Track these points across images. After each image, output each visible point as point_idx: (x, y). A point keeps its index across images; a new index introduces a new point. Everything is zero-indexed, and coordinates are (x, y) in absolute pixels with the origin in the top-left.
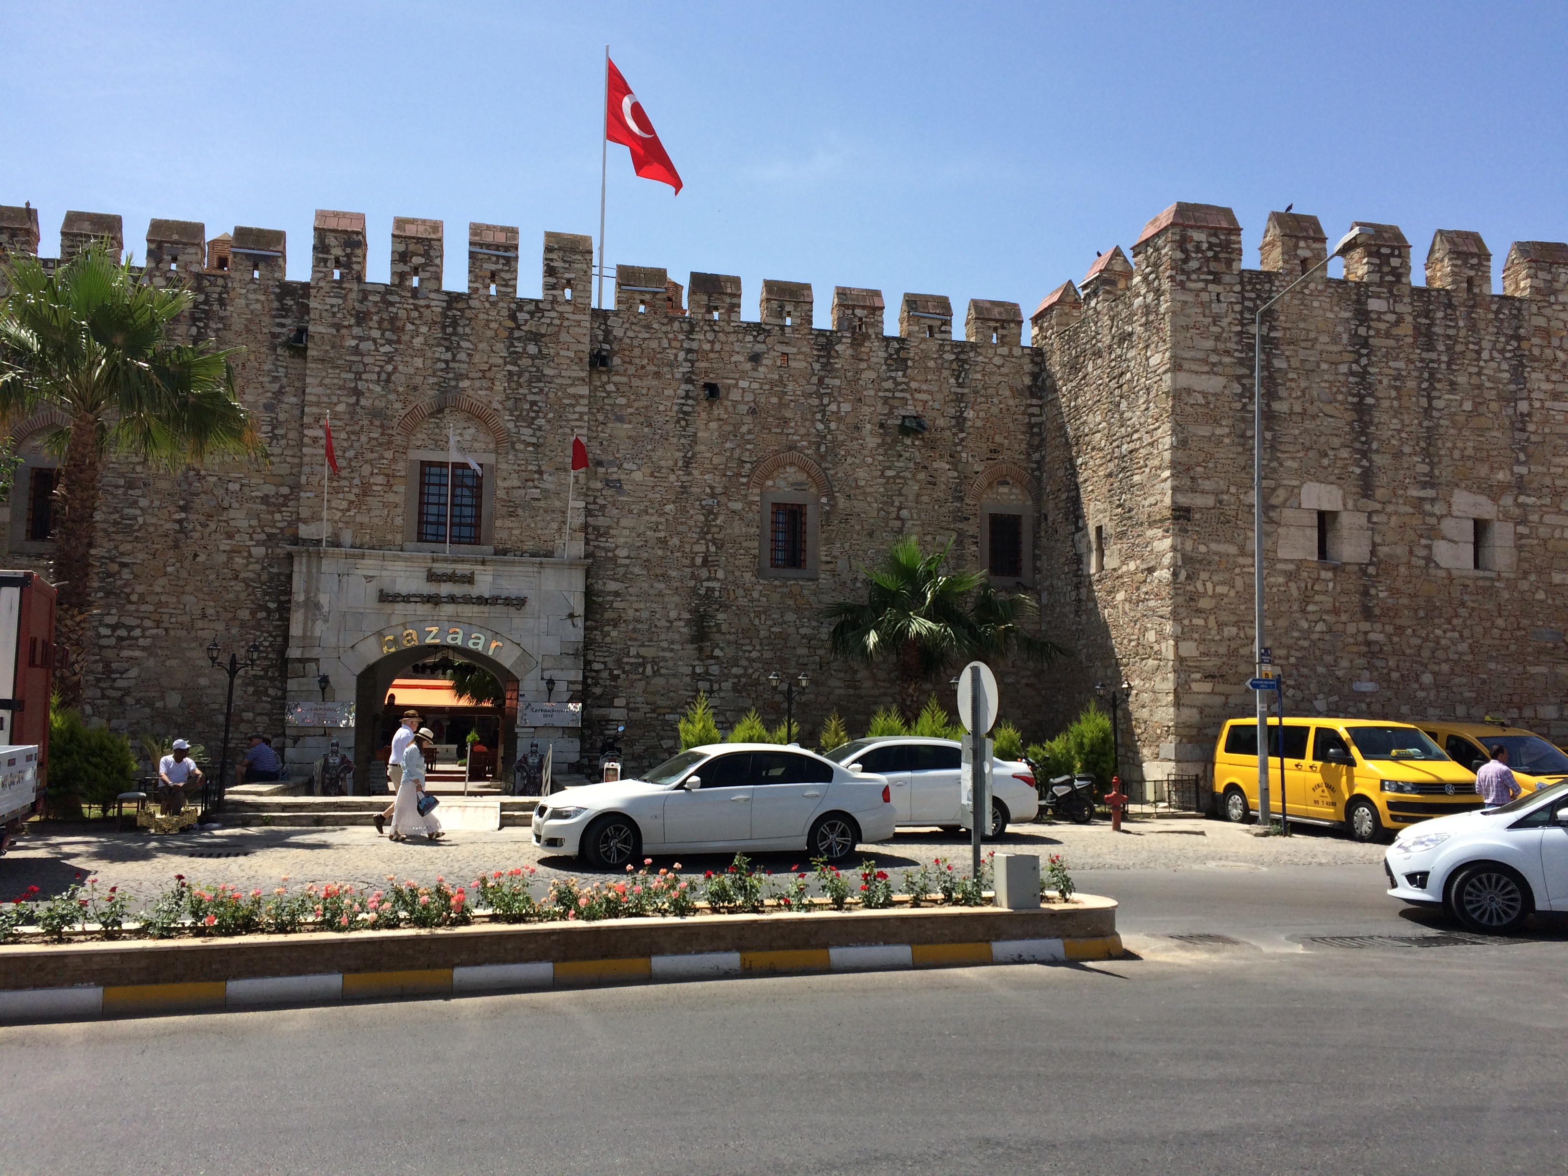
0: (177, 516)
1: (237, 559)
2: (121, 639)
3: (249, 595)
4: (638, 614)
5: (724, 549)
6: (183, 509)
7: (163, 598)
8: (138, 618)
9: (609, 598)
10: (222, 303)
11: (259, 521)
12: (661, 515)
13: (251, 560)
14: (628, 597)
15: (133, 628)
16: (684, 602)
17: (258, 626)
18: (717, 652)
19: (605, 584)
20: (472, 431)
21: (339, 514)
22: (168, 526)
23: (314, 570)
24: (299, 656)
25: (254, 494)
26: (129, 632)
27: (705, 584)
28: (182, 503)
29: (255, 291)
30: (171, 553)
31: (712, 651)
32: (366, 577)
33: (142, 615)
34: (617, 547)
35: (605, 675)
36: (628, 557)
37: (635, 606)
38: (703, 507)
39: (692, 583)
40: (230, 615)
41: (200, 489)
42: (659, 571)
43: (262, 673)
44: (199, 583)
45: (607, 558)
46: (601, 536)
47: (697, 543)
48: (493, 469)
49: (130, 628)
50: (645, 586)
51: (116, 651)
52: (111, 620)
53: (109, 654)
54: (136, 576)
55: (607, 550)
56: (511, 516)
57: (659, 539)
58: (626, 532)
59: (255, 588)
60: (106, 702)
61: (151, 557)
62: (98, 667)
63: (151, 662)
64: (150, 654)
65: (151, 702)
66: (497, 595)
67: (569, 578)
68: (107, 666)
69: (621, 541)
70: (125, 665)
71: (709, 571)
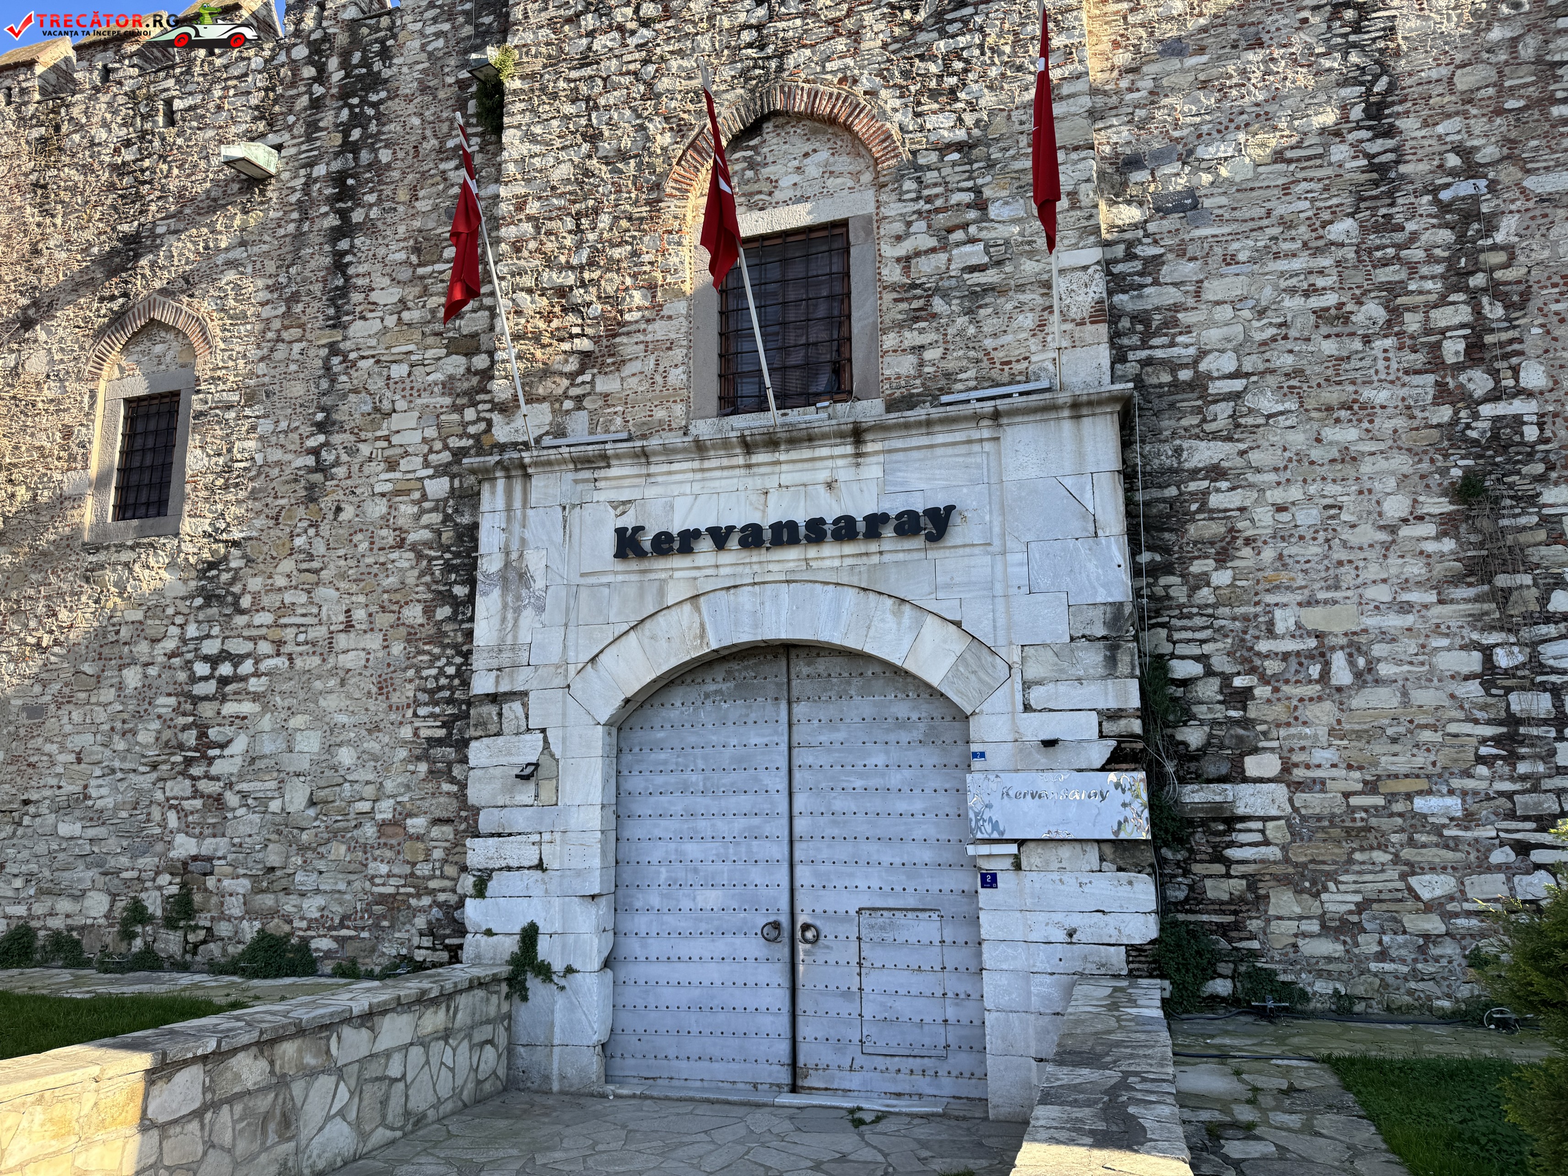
0: (312, 443)
1: (403, 507)
2: (224, 681)
3: (422, 574)
4: (1285, 517)
5: (1533, 305)
6: (322, 427)
7: (288, 597)
8: (250, 638)
9: (1193, 486)
10: (385, 54)
11: (439, 427)
12: (1317, 252)
13: (427, 505)
14: (1251, 477)
15: (242, 658)
16: (1425, 466)
17: (438, 638)
18: (1562, 601)
19: (1178, 451)
21: (566, 382)
22: (300, 462)
23: (517, 504)
24: (491, 690)
25: (430, 378)
26: (236, 666)
27: (1487, 410)
28: (320, 416)
30: (301, 511)
32: (614, 504)
33: (255, 632)
34: (1203, 353)
35: (1209, 689)
36: (1236, 375)
37: (1276, 496)
38: (1444, 208)
39: (1445, 413)
40: (392, 618)
41: (348, 386)
42: (1332, 395)
43: (441, 733)
44: (342, 562)
45: (1176, 386)
46: (1157, 334)
47: (1442, 302)
48: (871, 224)
49: (237, 660)
50: (1298, 439)
51: (215, 705)
52: (211, 647)
53: (207, 710)
54: (249, 561)
55: (1173, 366)
56: (916, 319)
57: (1320, 314)
58: (1227, 312)
59: (431, 559)
60: (198, 803)
61: (271, 523)
62: (190, 738)
63: (266, 724)
64: (265, 708)
65: (263, 802)
66: (894, 506)
67: (1079, 439)
68: (203, 735)
69: (1213, 336)
70: (229, 731)
71: (1495, 374)
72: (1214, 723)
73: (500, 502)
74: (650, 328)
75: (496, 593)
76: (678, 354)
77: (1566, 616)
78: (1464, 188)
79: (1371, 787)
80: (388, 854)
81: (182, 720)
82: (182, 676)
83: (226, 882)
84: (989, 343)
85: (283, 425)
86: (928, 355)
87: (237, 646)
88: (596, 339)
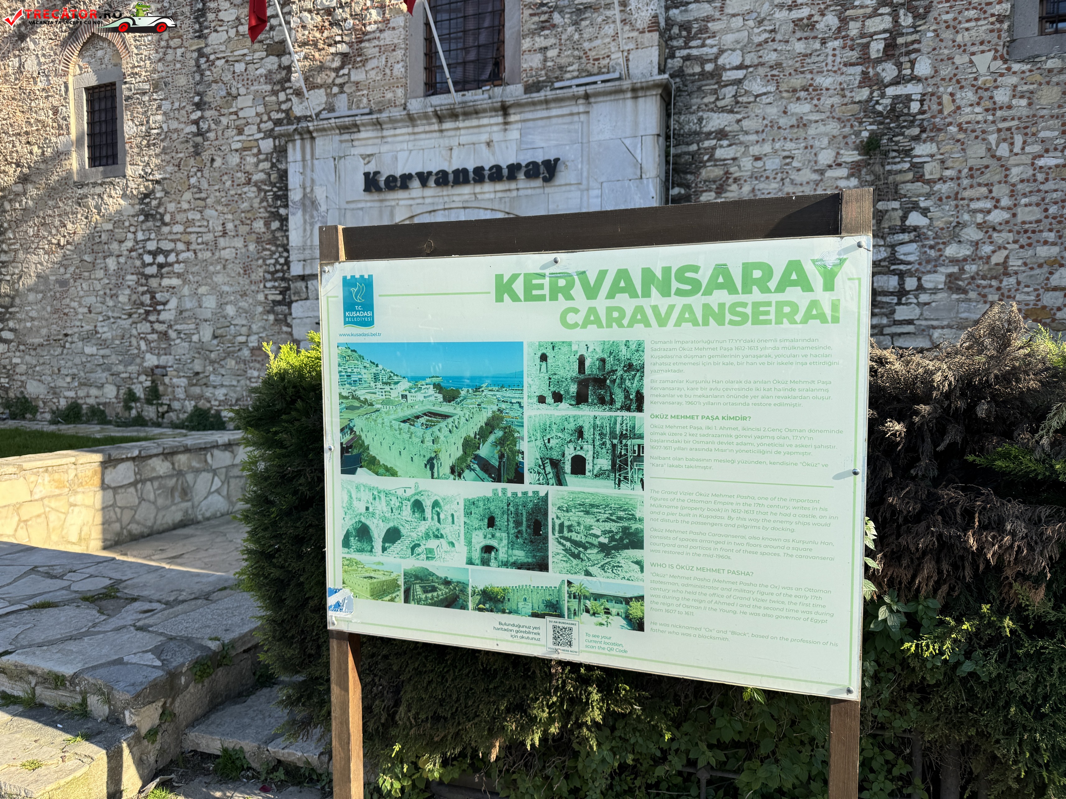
0: (194, 116)
1: (248, 158)
2: (161, 266)
3: (262, 201)
4: (759, 164)
5: (931, 17)
6: (199, 106)
7: (191, 215)
8: (172, 240)
9: (707, 144)
11: (265, 105)
13: (262, 157)
14: (742, 138)
15: (169, 252)
16: (847, 130)
17: (273, 241)
18: (915, 219)
19: (700, 120)
21: (333, 75)
22: (188, 129)
23: (308, 157)
24: (301, 273)
25: (258, 72)
26: (166, 257)
27: (891, 91)
28: (197, 99)
30: (192, 161)
31: (904, 218)
32: (364, 157)
33: (174, 237)
34: (722, 51)
36: (740, 67)
37: (755, 150)
39: (864, 93)
40: (247, 228)
41: (211, 78)
42: (797, 81)
43: (279, 298)
44: (218, 194)
45: (703, 75)
46: (694, 38)
47: (875, 14)
49: (166, 253)
50: (773, 111)
51: (158, 280)
52: (152, 246)
53: (154, 283)
54: (167, 193)
55: (702, 61)
56: (543, 28)
57: (797, 23)
58: (737, 22)
59: (266, 191)
60: (155, 336)
61: (176, 169)
62: (147, 299)
63: (186, 291)
64: (184, 281)
65: (189, 335)
66: (524, 159)
67: (636, 112)
68: (153, 298)
69: (728, 39)
70: (167, 295)
71: (899, 65)
73: (299, 156)
74: (382, 36)
75: (300, 213)
76: (399, 54)
77: (915, 229)
80: (258, 365)
81: (141, 289)
82: (138, 263)
83: (175, 380)
84: (586, 45)
85: (176, 105)
86: (551, 53)
87: (166, 245)
88: (350, 44)
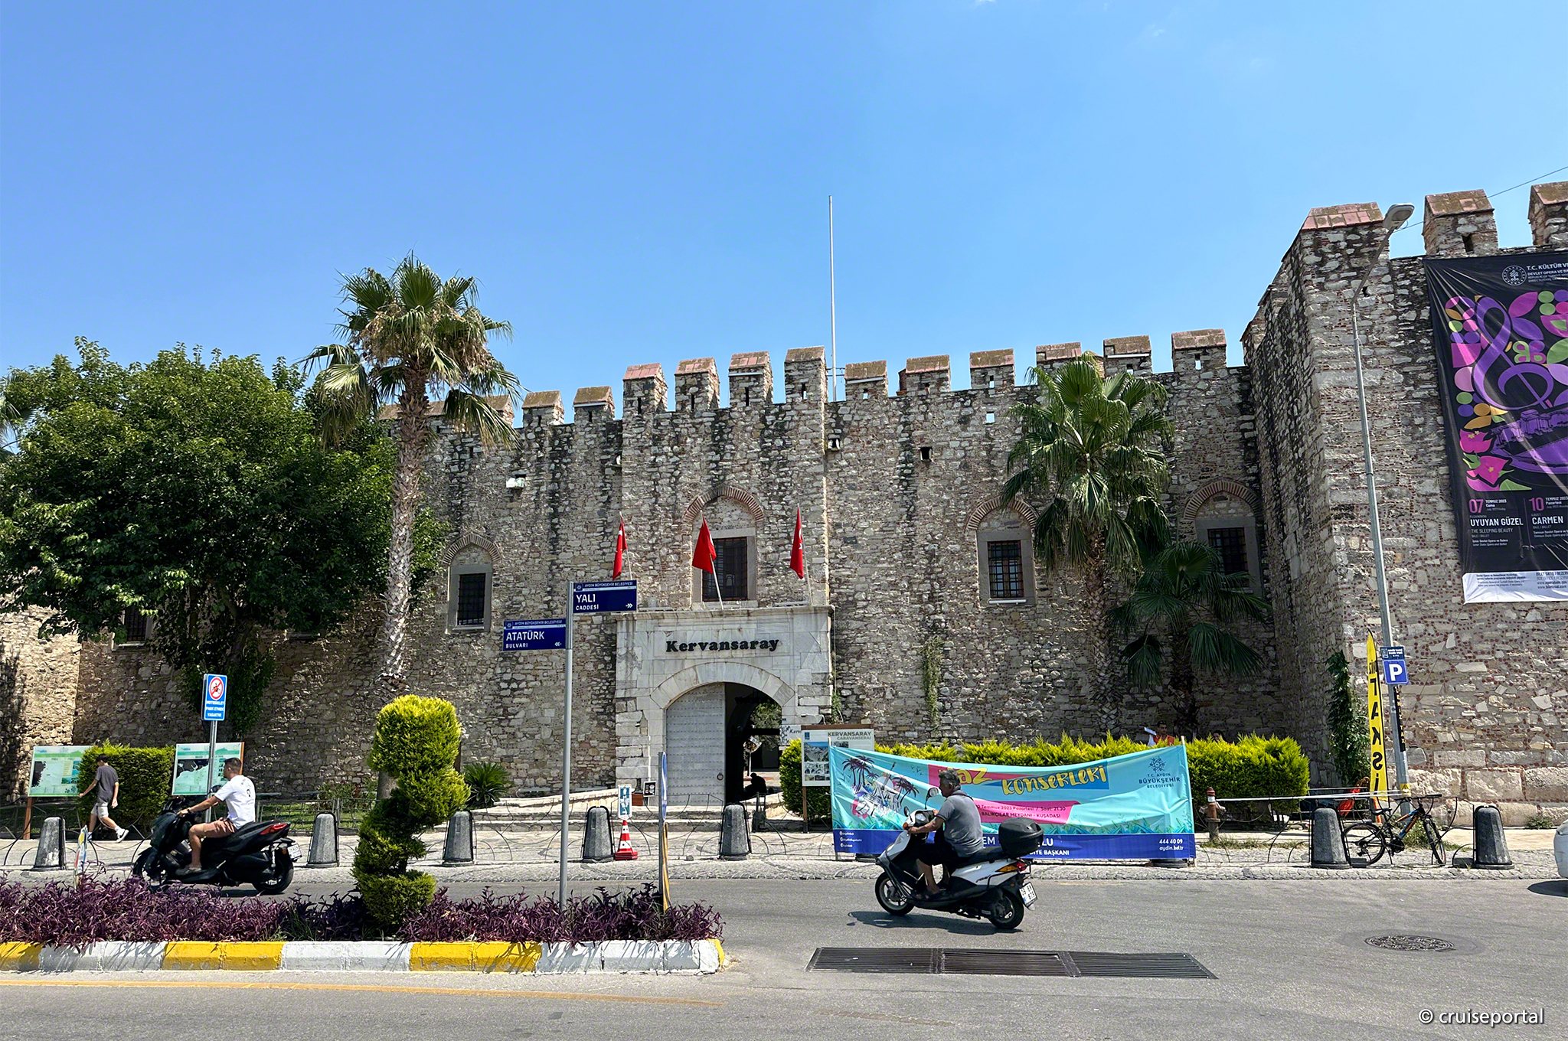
0: (545, 599)
1: (584, 627)
2: (513, 690)
3: (592, 652)
4: (876, 646)
6: (549, 593)
7: (539, 659)
8: (523, 674)
9: (851, 635)
10: (569, 443)
12: (890, 563)
13: (593, 626)
14: (868, 633)
15: (521, 681)
16: (915, 633)
17: (599, 675)
19: (847, 623)
20: (738, 512)
21: (647, 587)
22: (541, 607)
23: (631, 631)
24: (622, 696)
26: (518, 684)
27: (932, 617)
28: (548, 589)
29: (590, 432)
32: (666, 632)
33: (526, 672)
34: (856, 592)
35: (853, 699)
36: (865, 600)
38: (926, 552)
39: (921, 617)
40: (581, 668)
41: (560, 578)
42: (892, 609)
43: (603, 710)
45: (848, 602)
47: (923, 582)
48: (754, 539)
49: (519, 682)
51: (510, 699)
52: (507, 677)
53: (507, 701)
55: (848, 596)
56: (768, 575)
57: (890, 583)
59: (596, 646)
60: (505, 736)
62: (501, 711)
63: (532, 706)
64: (532, 701)
65: (533, 736)
66: (760, 639)
67: (816, 620)
68: (505, 710)
69: (859, 587)
70: (517, 709)
71: (935, 606)
72: (854, 709)
73: (624, 630)
74: (678, 569)
75: (624, 662)
77: (948, 680)
78: (932, 547)
79: (894, 729)
80: (583, 753)
81: (496, 705)
82: (495, 688)
83: (519, 765)
84: (791, 585)
85: (533, 591)
86: (772, 587)
87: (516, 677)
88: (658, 571)
